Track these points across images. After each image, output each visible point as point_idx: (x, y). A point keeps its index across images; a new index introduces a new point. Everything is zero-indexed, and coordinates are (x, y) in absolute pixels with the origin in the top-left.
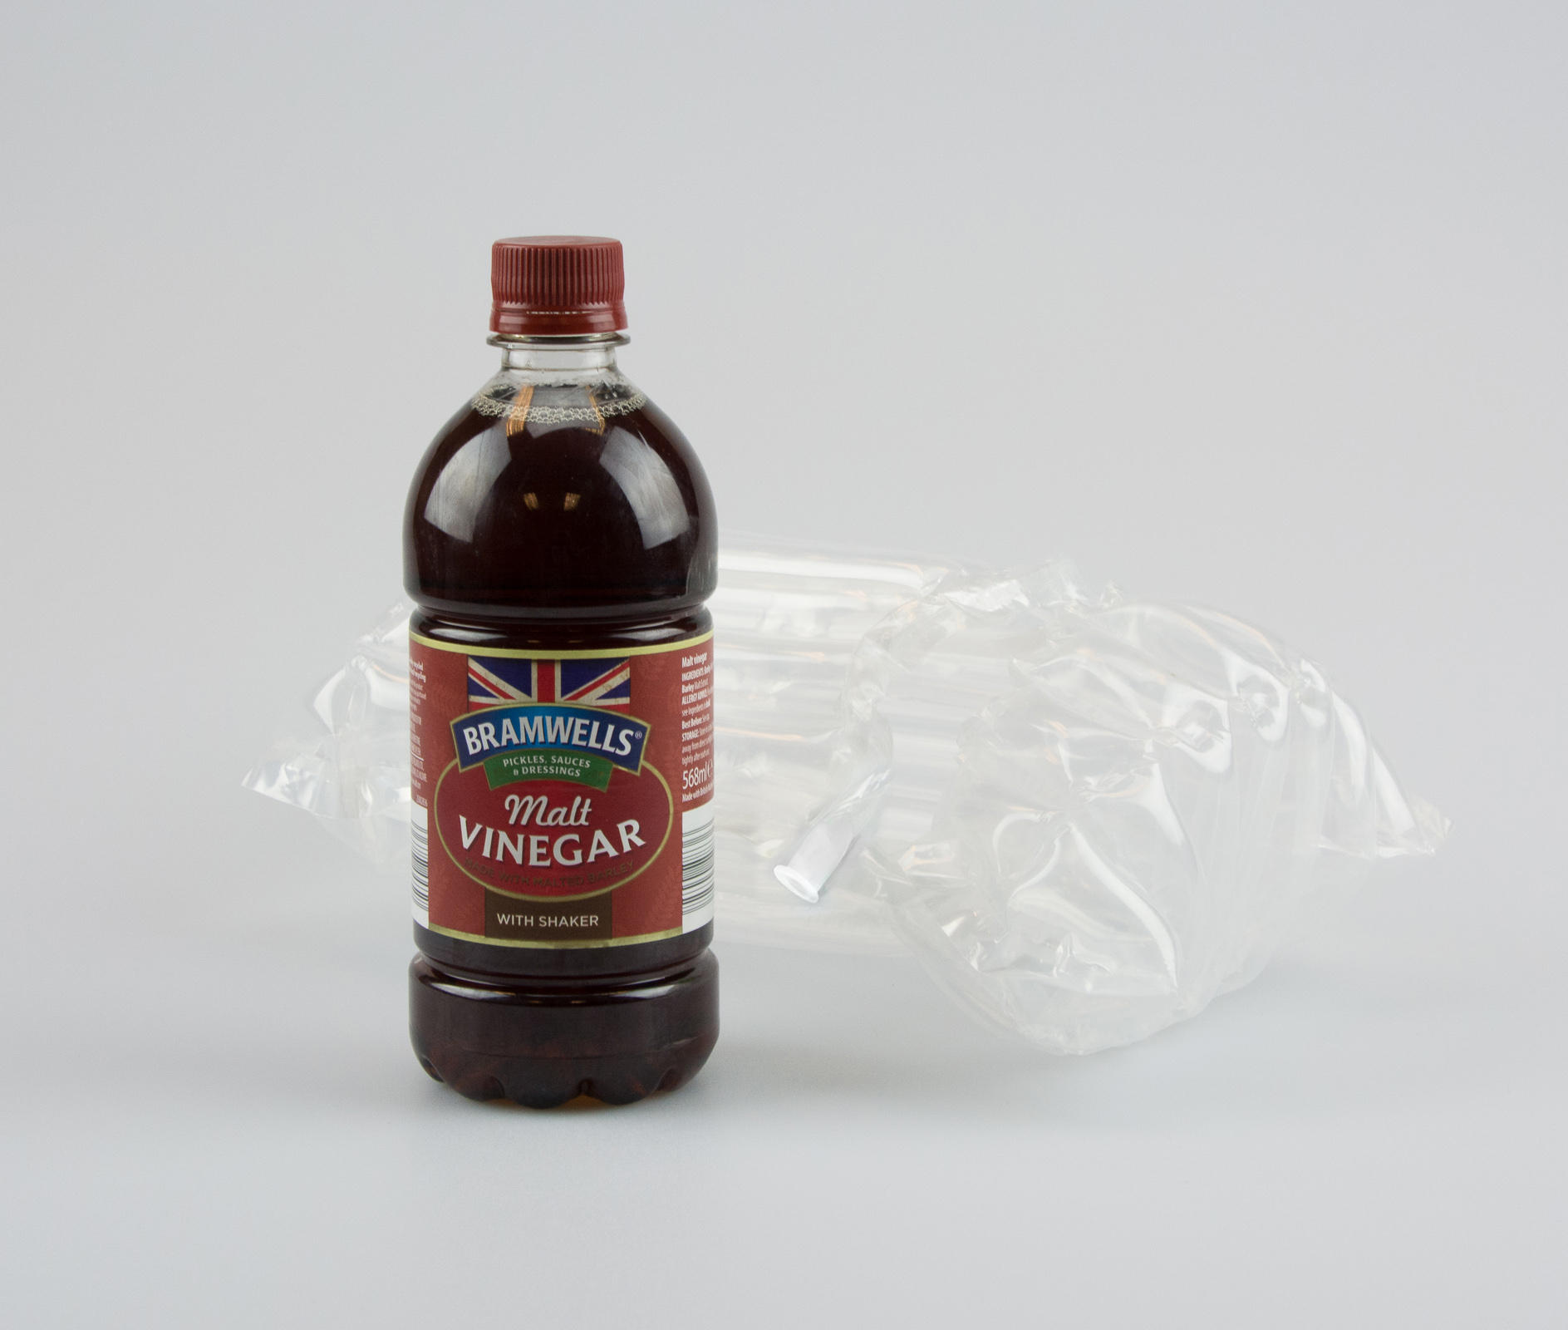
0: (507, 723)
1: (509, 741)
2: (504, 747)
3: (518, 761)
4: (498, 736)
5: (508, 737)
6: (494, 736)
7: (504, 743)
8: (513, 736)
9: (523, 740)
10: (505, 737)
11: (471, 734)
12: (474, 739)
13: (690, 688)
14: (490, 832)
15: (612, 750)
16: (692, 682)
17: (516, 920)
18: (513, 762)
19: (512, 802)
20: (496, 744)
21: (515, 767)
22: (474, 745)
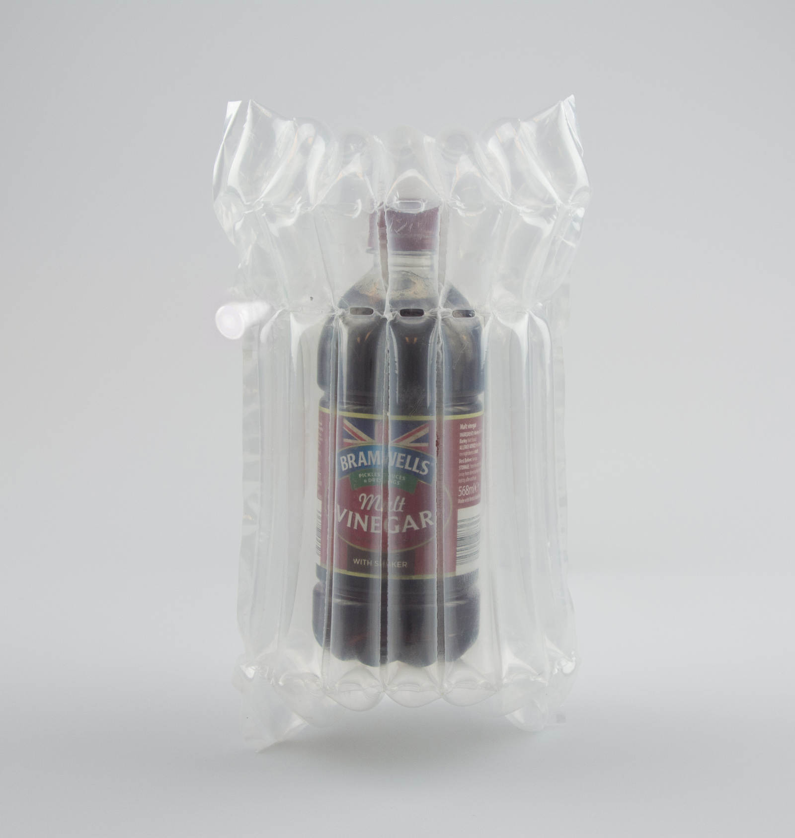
0: (361, 454)
1: (362, 464)
2: (360, 467)
3: (367, 475)
4: (357, 461)
5: (362, 461)
6: (355, 461)
7: (360, 465)
8: (364, 461)
9: (369, 464)
10: (360, 462)
11: (343, 460)
12: (345, 463)
13: (465, 441)
14: (351, 513)
15: (417, 471)
16: (466, 438)
17: (363, 561)
18: (364, 475)
19: (363, 497)
20: (355, 465)
21: (365, 478)
22: (345, 467)
